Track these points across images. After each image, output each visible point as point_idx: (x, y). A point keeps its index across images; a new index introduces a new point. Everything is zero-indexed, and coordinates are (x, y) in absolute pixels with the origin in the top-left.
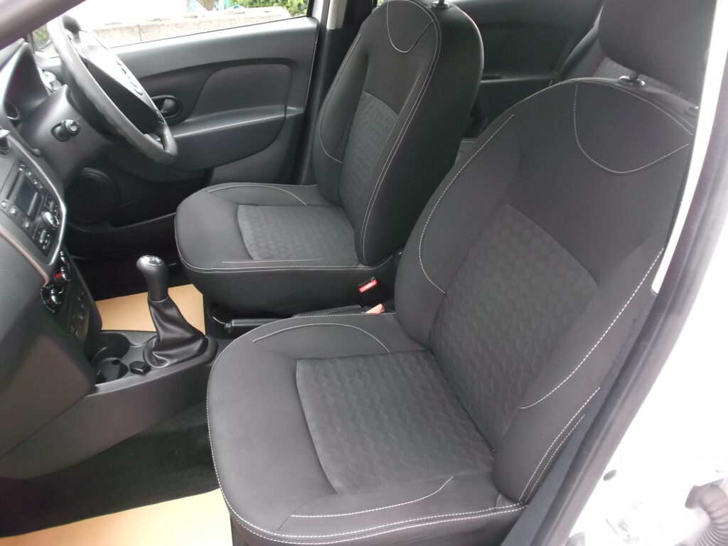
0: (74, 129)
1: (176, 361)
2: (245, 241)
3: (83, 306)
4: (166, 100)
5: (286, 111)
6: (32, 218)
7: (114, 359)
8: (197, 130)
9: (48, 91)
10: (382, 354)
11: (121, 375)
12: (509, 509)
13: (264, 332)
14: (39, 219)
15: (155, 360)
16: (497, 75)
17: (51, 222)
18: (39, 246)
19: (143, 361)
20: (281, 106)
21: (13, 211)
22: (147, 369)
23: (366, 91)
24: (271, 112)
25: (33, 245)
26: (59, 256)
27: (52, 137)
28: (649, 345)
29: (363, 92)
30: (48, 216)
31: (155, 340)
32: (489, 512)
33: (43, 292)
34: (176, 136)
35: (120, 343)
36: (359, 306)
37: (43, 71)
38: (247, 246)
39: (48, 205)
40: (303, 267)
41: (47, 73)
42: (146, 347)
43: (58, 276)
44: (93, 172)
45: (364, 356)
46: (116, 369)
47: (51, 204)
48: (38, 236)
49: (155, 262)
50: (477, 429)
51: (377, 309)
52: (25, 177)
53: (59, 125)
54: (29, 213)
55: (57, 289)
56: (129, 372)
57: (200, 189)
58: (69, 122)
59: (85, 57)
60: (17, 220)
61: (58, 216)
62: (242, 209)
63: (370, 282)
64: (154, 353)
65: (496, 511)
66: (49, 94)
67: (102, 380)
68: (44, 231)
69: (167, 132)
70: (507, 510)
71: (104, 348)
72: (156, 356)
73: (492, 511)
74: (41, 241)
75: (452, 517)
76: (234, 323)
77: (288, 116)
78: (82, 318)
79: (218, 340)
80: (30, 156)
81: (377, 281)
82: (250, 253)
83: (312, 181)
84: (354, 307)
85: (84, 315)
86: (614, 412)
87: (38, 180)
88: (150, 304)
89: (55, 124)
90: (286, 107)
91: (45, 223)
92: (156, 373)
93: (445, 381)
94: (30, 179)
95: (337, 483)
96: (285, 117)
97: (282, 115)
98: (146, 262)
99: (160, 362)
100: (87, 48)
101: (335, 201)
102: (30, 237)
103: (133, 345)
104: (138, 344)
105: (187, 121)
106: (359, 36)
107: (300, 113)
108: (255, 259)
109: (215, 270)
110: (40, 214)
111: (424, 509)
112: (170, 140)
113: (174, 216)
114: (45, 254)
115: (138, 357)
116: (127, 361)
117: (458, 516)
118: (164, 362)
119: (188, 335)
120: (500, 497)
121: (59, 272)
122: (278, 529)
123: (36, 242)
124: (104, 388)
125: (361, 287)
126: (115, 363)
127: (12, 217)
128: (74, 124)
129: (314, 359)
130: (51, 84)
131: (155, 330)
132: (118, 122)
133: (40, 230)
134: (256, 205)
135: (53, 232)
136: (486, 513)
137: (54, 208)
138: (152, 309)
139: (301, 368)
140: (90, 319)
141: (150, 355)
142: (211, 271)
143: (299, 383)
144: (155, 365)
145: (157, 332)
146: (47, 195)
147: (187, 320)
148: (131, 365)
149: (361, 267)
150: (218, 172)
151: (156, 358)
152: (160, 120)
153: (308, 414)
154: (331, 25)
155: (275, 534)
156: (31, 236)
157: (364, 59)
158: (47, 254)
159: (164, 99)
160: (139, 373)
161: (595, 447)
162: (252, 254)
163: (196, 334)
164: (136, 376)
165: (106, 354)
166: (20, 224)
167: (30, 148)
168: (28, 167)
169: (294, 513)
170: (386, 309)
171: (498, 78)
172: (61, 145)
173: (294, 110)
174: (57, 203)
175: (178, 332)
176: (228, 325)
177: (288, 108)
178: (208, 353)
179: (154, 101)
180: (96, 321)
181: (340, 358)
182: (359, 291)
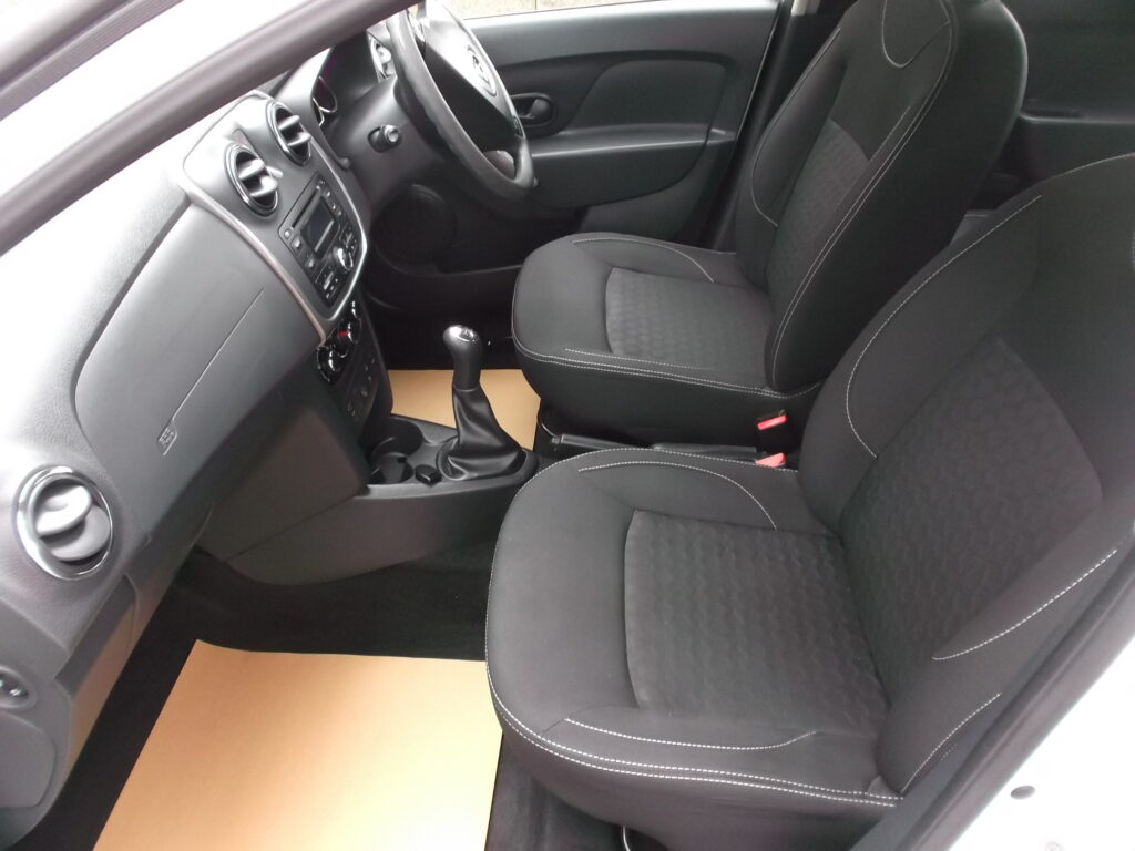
0: (393, 139)
1: (476, 475)
2: (608, 324)
3: (370, 378)
4: (536, 101)
5: (708, 135)
6: (319, 255)
7: (401, 455)
8: (571, 149)
9: (378, 74)
10: (764, 529)
11: (404, 479)
12: (886, 801)
13: (602, 460)
14: (328, 257)
15: (449, 468)
16: (1074, 111)
17: (343, 262)
18: (321, 293)
19: (434, 466)
20: (702, 127)
21: (297, 244)
22: (436, 478)
23: (833, 119)
24: (685, 134)
25: (314, 291)
26: (348, 307)
27: (367, 143)
28: (1108, 610)
29: (829, 121)
30: (340, 253)
31: (455, 440)
32: (852, 796)
33: (320, 352)
34: (535, 155)
35: (411, 435)
36: (754, 450)
37: (378, 46)
38: (609, 330)
39: (344, 238)
40: (681, 378)
41: (382, 49)
42: (442, 448)
43: (342, 334)
44: (426, 192)
45: (733, 525)
46: (400, 469)
47: (349, 238)
48: (323, 281)
49: (467, 337)
50: (877, 674)
51: (774, 461)
52: (322, 198)
53: (378, 129)
54: (316, 249)
55: (338, 350)
56: (413, 478)
57: (562, 235)
58: (389, 128)
59: (422, 39)
60: (298, 257)
61: (354, 255)
62: (616, 274)
63: (777, 416)
64: (450, 459)
65: (863, 797)
66: (380, 80)
67: (380, 480)
68: (331, 274)
69: (524, 152)
70: (882, 800)
71: (391, 439)
72: (453, 464)
73: (858, 797)
74: (326, 287)
75: (791, 787)
76: (564, 439)
77: (710, 142)
78: (365, 394)
79: (540, 458)
80: (335, 169)
81: (788, 417)
82: (610, 341)
83: (728, 246)
84: (747, 449)
85: (369, 390)
86: (1037, 697)
87: (338, 204)
88: (454, 391)
89: (372, 129)
90: (709, 129)
91: (336, 263)
92: (446, 487)
93: (849, 590)
94: (328, 201)
95: (642, 694)
96: (704, 145)
97: (702, 141)
98: (455, 333)
99: (456, 473)
100: (428, 26)
101: (758, 283)
102: (312, 280)
103: (427, 442)
104: (434, 442)
105: (562, 133)
106: (838, 29)
107: (729, 139)
108: (615, 352)
109: (553, 360)
110: (331, 251)
111: (753, 762)
112: (526, 161)
113: (519, 269)
114: (326, 304)
115: (430, 461)
116: (414, 463)
117: (802, 789)
118: (461, 473)
119: (497, 443)
120: (877, 781)
121: (345, 329)
122: (544, 732)
123: (319, 288)
124: (378, 491)
125: (760, 422)
126: (402, 460)
127: (294, 252)
128: (395, 131)
129: (661, 514)
130: (385, 66)
131: (454, 426)
132: (452, 135)
133: (327, 272)
134: (639, 272)
135: (343, 276)
136: (846, 796)
137: (352, 243)
138: (456, 399)
139: (637, 522)
140: (376, 397)
141: (445, 461)
142: (548, 359)
143: (629, 543)
144: (448, 474)
145: (457, 429)
146: (347, 224)
147: (500, 423)
148: (417, 468)
149: (767, 392)
150: (594, 214)
151: (452, 467)
152: (518, 132)
153: (629, 589)
154: (799, 7)
155: (539, 737)
156: (313, 278)
157: (839, 66)
158: (330, 304)
159: (532, 100)
160: (425, 481)
161: (999, 744)
162: (614, 344)
163: (510, 445)
164: (421, 486)
165: (392, 447)
166: (302, 263)
167: (338, 159)
168: (328, 183)
169: (571, 717)
170: (788, 464)
171: (1075, 116)
172: (378, 156)
173: (721, 135)
174: (357, 238)
175: (484, 437)
176: (555, 441)
177: (714, 130)
178: (521, 473)
179: (514, 101)
180: (384, 399)
181: (700, 520)
182: (757, 427)
